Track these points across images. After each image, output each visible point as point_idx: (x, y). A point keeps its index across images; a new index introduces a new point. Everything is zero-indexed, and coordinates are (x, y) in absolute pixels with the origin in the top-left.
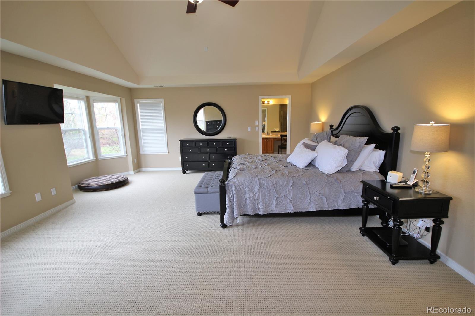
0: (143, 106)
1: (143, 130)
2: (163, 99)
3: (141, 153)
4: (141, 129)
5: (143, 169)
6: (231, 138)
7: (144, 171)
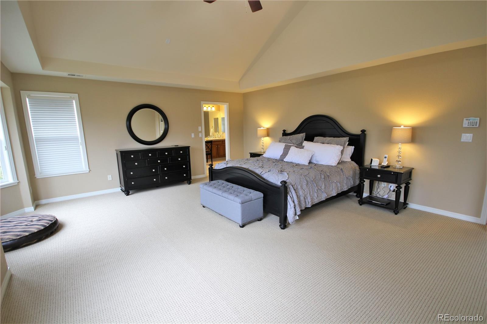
0: (35, 102)
1: (39, 140)
2: (77, 94)
3: (38, 176)
4: (34, 139)
5: (43, 201)
6: (178, 146)
7: (45, 204)
